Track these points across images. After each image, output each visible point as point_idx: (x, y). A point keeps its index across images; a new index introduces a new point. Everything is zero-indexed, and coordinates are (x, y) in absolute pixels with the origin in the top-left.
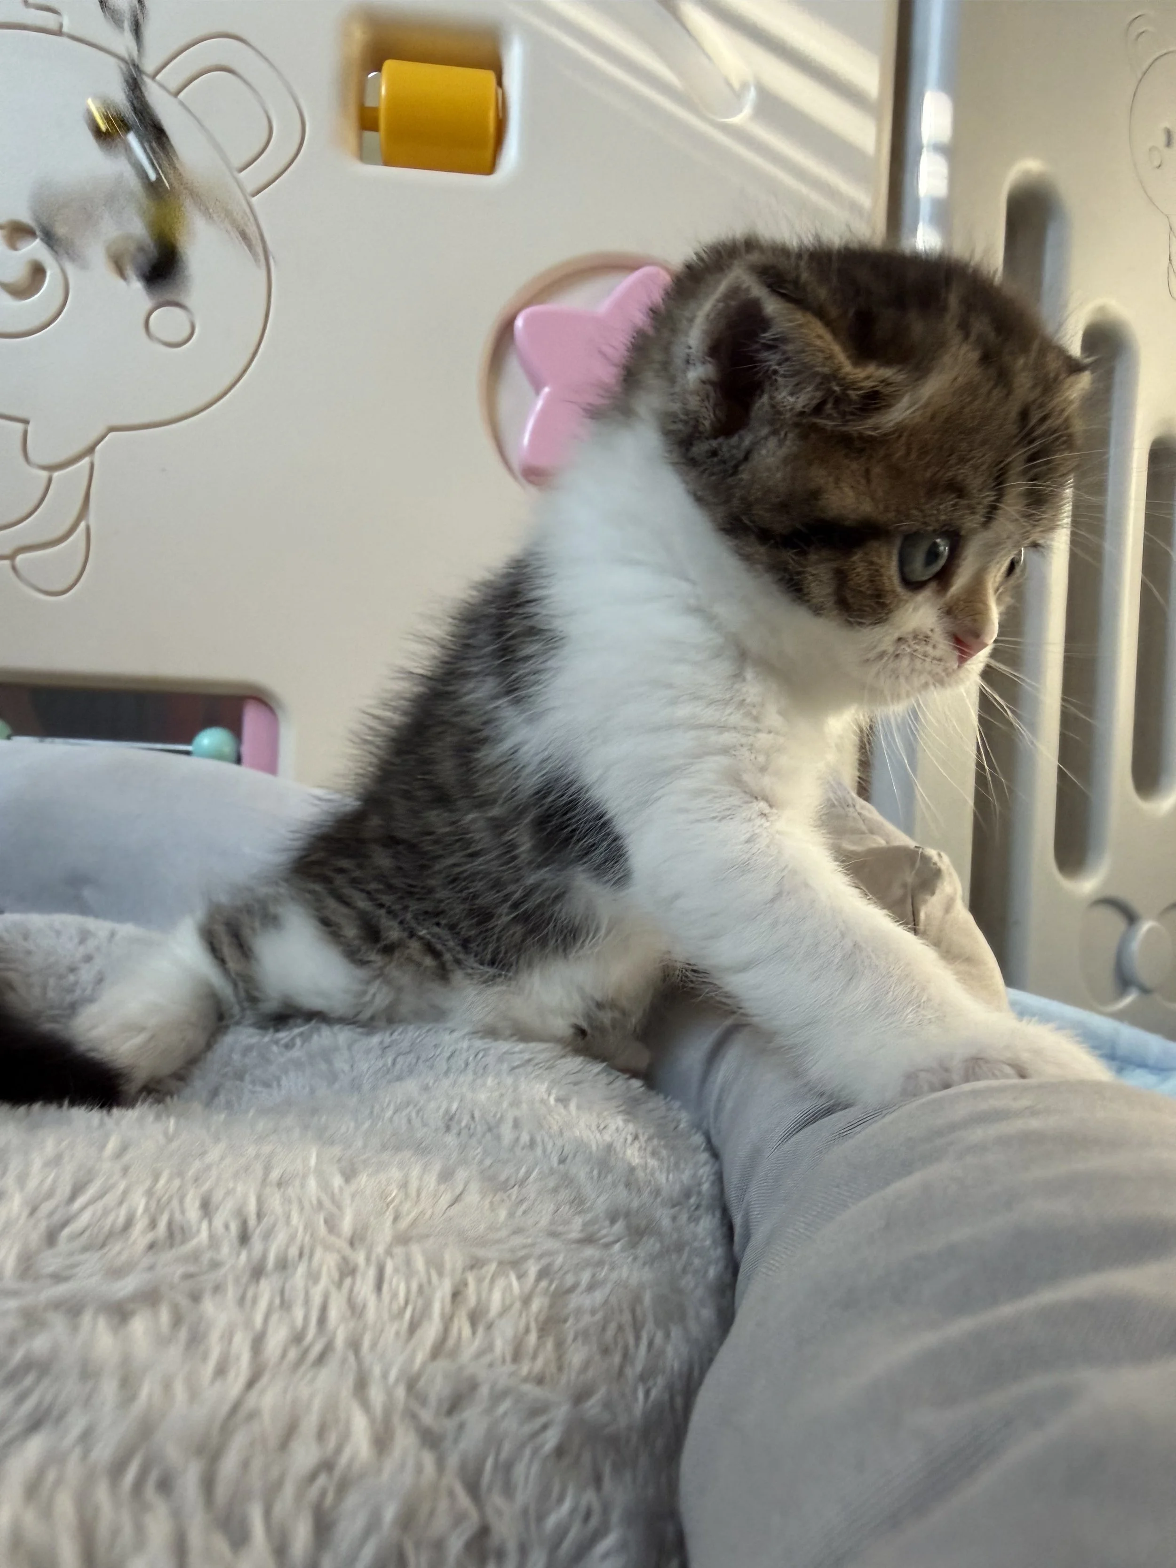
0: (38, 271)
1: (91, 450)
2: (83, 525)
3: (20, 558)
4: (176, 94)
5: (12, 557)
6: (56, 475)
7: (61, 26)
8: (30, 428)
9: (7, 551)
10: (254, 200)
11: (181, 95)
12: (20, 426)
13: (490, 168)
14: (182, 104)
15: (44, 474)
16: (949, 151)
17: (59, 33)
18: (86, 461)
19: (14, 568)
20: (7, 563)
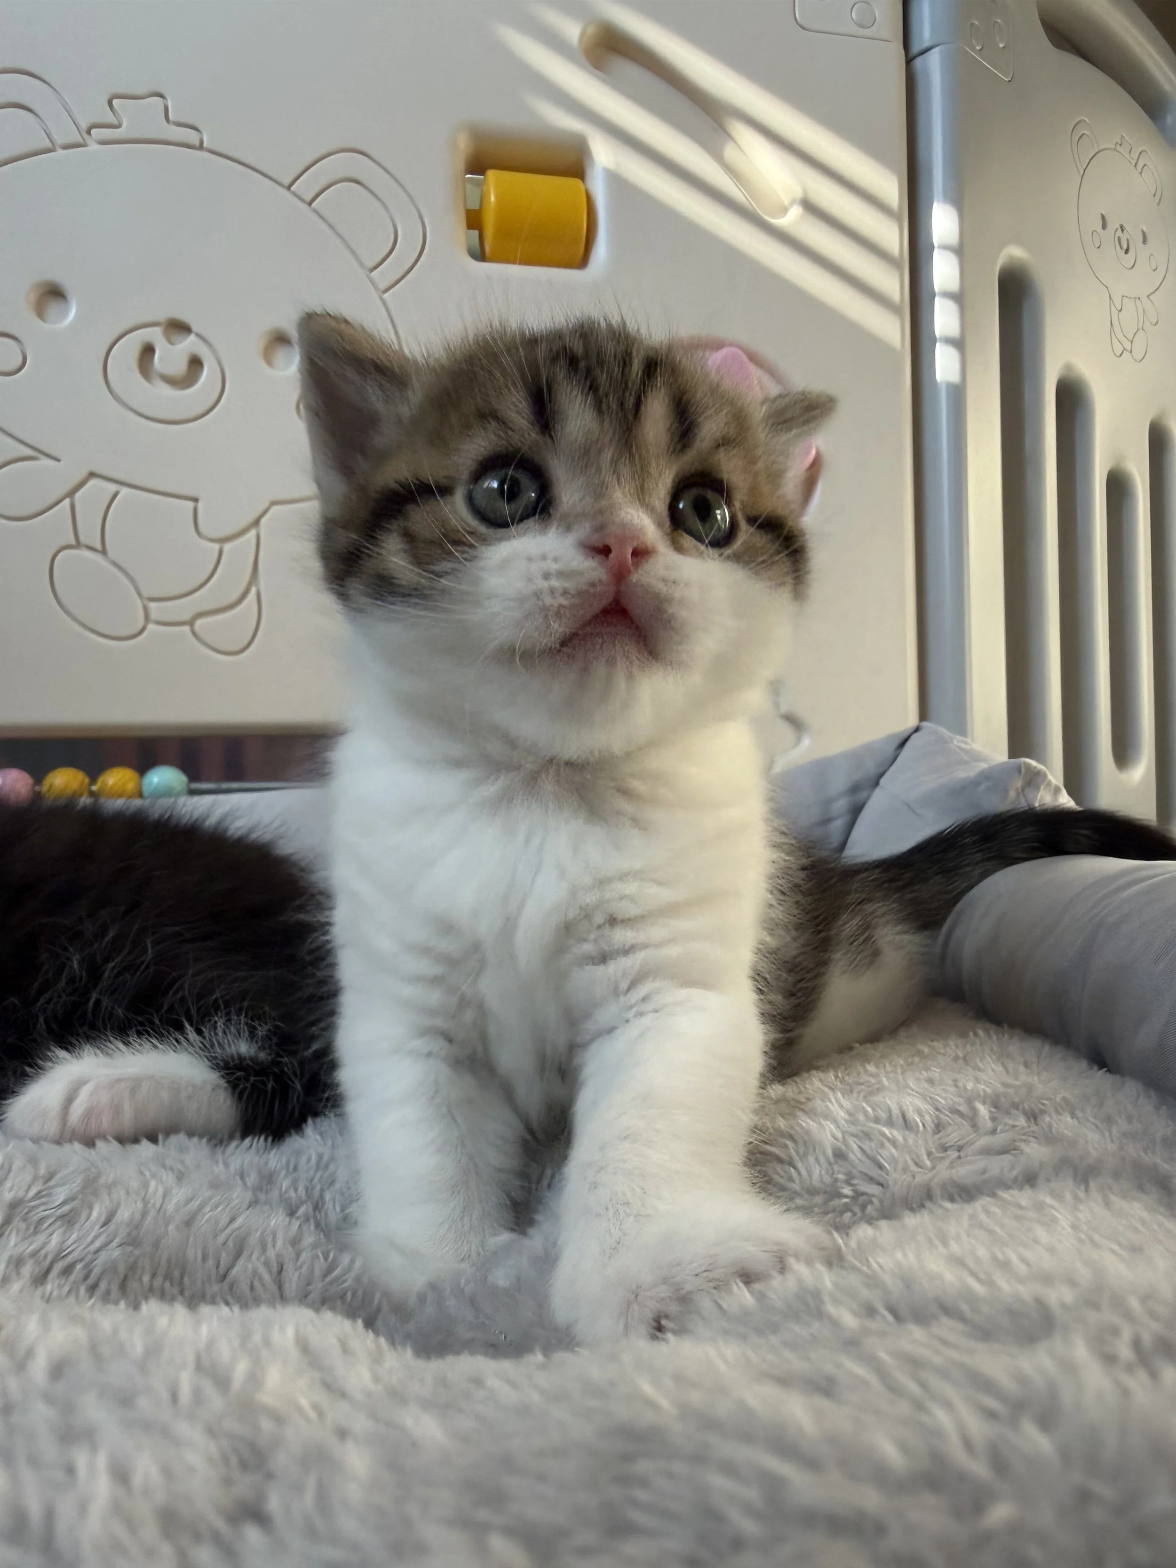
0: (196, 363)
1: (256, 523)
2: (253, 591)
3: (199, 623)
4: (310, 204)
5: (191, 623)
6: (227, 547)
7: (202, 142)
8: (200, 505)
9: (187, 617)
10: (386, 296)
11: (314, 204)
12: (190, 505)
13: (583, 262)
14: (316, 212)
15: (216, 546)
16: (959, 251)
17: (201, 147)
18: (253, 533)
19: (194, 633)
20: (187, 628)
